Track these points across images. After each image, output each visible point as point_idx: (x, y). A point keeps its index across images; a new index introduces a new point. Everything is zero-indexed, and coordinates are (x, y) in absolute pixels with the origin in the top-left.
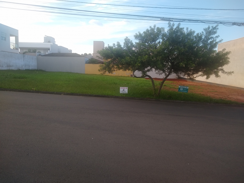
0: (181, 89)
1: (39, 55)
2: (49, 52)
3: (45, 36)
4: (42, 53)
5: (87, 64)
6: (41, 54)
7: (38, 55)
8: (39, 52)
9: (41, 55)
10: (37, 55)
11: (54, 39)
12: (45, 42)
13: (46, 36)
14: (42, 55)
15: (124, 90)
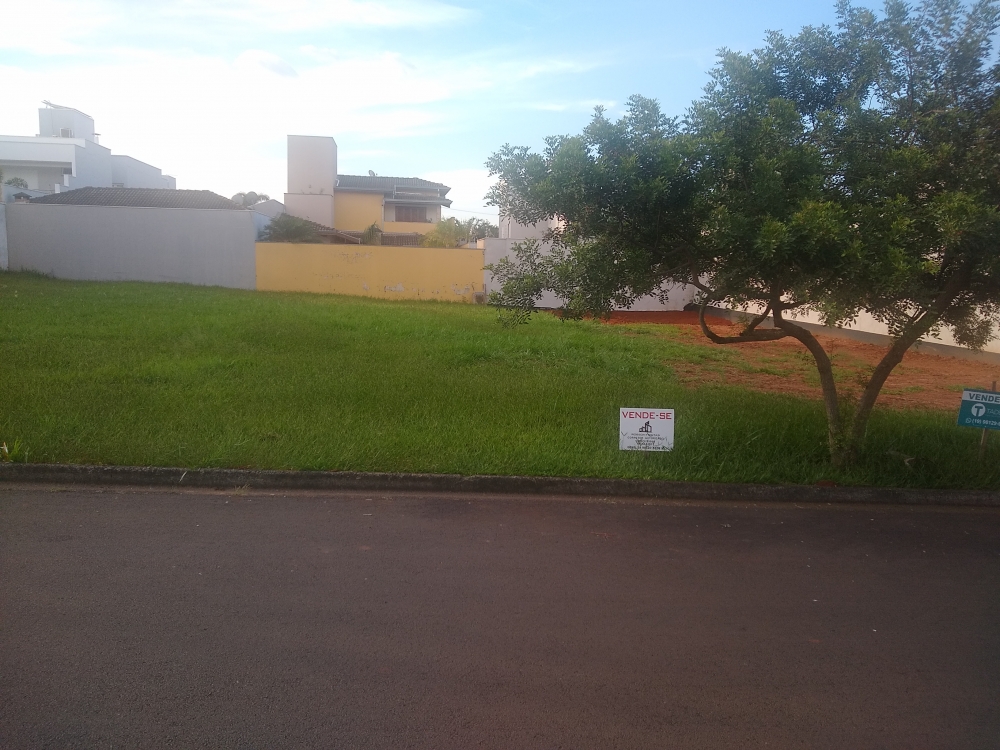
0: (974, 411)
1: (18, 197)
2: (66, 183)
3: (44, 106)
4: (33, 186)
5: (262, 241)
6: (27, 193)
7: (9, 200)
8: (16, 182)
9: (27, 197)
10: (4, 197)
11: (88, 121)
12: (44, 132)
13: (48, 103)
14: (34, 196)
15: (646, 428)
